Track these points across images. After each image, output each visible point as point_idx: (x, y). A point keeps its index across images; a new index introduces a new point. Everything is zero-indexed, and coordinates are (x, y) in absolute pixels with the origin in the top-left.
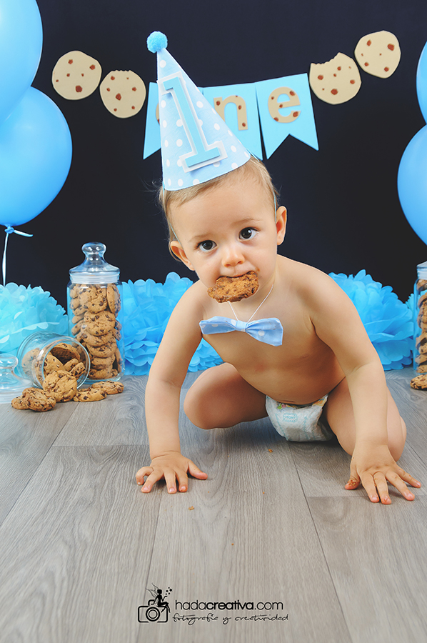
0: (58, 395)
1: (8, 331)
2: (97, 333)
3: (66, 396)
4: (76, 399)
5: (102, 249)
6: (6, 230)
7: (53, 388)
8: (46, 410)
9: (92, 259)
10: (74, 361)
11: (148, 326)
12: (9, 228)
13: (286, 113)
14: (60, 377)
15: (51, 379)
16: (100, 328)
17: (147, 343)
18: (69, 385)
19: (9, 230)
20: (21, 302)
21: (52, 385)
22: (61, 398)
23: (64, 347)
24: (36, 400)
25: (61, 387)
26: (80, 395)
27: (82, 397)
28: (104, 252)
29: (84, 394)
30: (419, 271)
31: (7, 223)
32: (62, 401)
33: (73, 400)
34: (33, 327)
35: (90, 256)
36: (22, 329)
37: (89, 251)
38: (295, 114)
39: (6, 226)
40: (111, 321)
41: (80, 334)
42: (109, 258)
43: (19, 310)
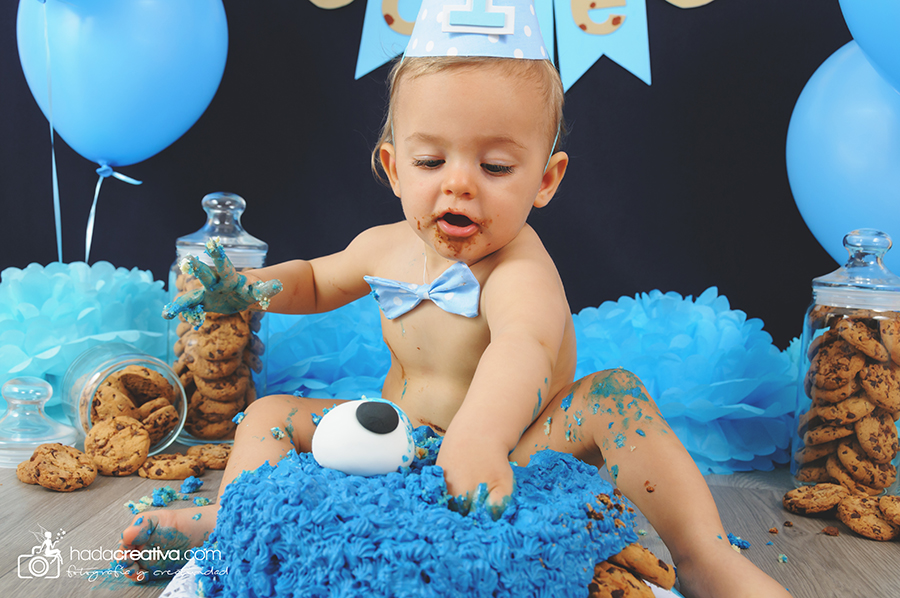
0: (108, 462)
1: (63, 339)
2: (211, 354)
3: (123, 465)
4: (142, 472)
5: (238, 205)
6: (98, 170)
7: (102, 447)
8: (68, 489)
9: (217, 222)
10: (158, 401)
11: (320, 353)
12: (105, 167)
13: (600, 17)
14: (119, 428)
15: (102, 430)
16: (217, 347)
17: (310, 384)
18: (132, 444)
19: (104, 170)
20: (95, 291)
21: (101, 443)
22: (112, 467)
23: (143, 374)
24: (52, 469)
25: (117, 448)
26: (151, 465)
27: (153, 470)
28: (240, 212)
29: (160, 464)
30: (816, 289)
31: (102, 158)
32: (115, 474)
33: (136, 474)
34: (108, 336)
35: (216, 216)
36: (87, 338)
37: (214, 207)
38: (616, 21)
39: (100, 162)
40: (241, 336)
41: (183, 355)
42: (250, 224)
43: (90, 304)
